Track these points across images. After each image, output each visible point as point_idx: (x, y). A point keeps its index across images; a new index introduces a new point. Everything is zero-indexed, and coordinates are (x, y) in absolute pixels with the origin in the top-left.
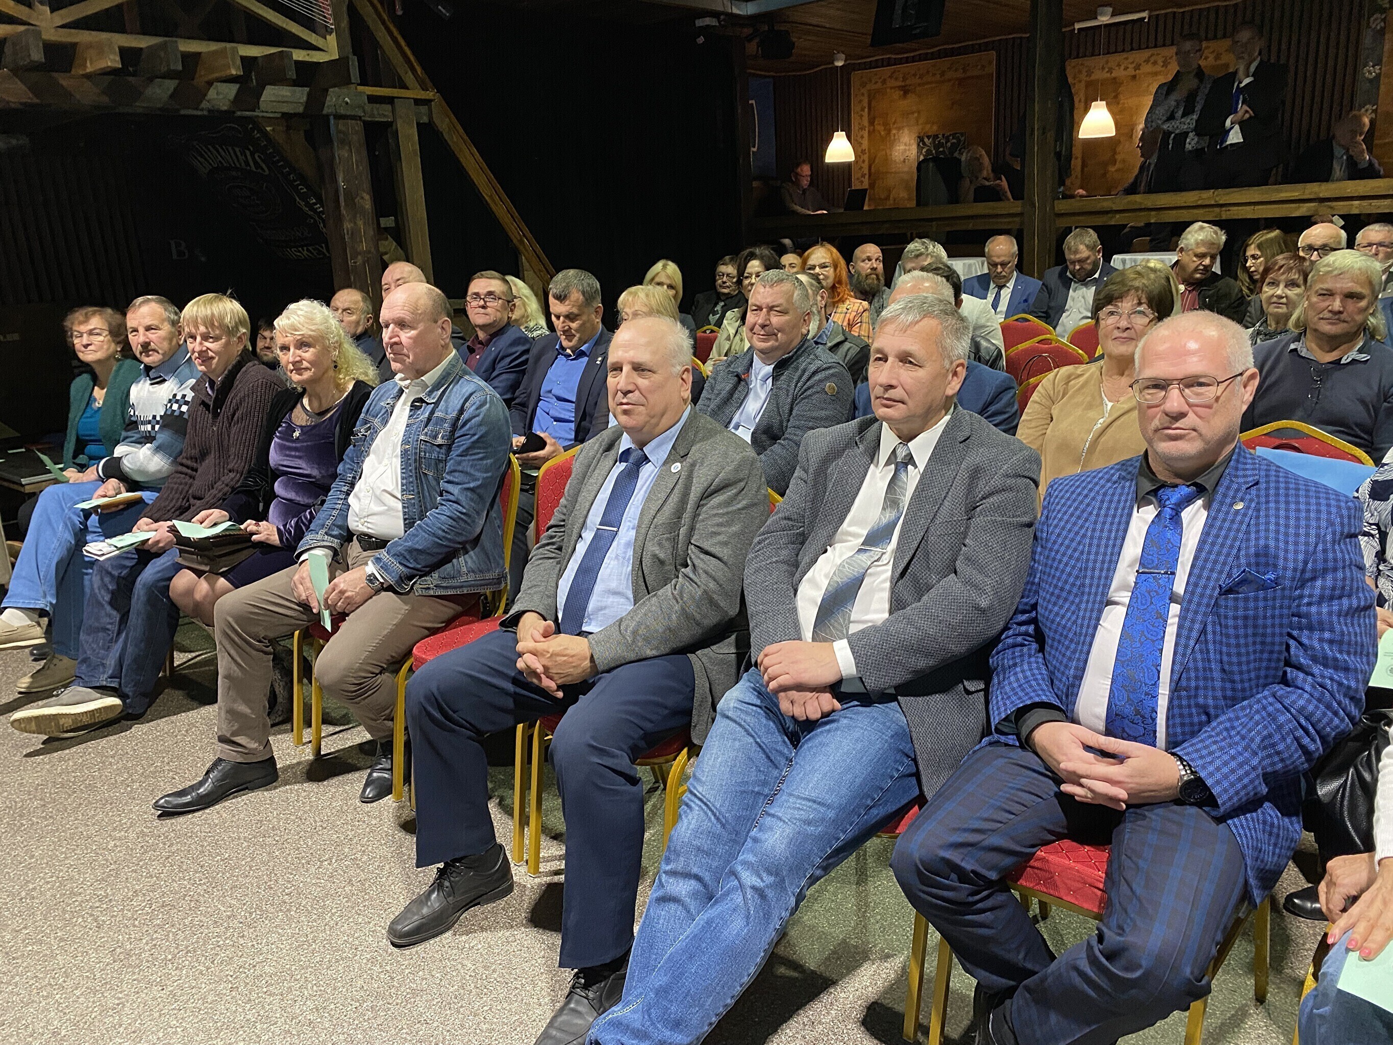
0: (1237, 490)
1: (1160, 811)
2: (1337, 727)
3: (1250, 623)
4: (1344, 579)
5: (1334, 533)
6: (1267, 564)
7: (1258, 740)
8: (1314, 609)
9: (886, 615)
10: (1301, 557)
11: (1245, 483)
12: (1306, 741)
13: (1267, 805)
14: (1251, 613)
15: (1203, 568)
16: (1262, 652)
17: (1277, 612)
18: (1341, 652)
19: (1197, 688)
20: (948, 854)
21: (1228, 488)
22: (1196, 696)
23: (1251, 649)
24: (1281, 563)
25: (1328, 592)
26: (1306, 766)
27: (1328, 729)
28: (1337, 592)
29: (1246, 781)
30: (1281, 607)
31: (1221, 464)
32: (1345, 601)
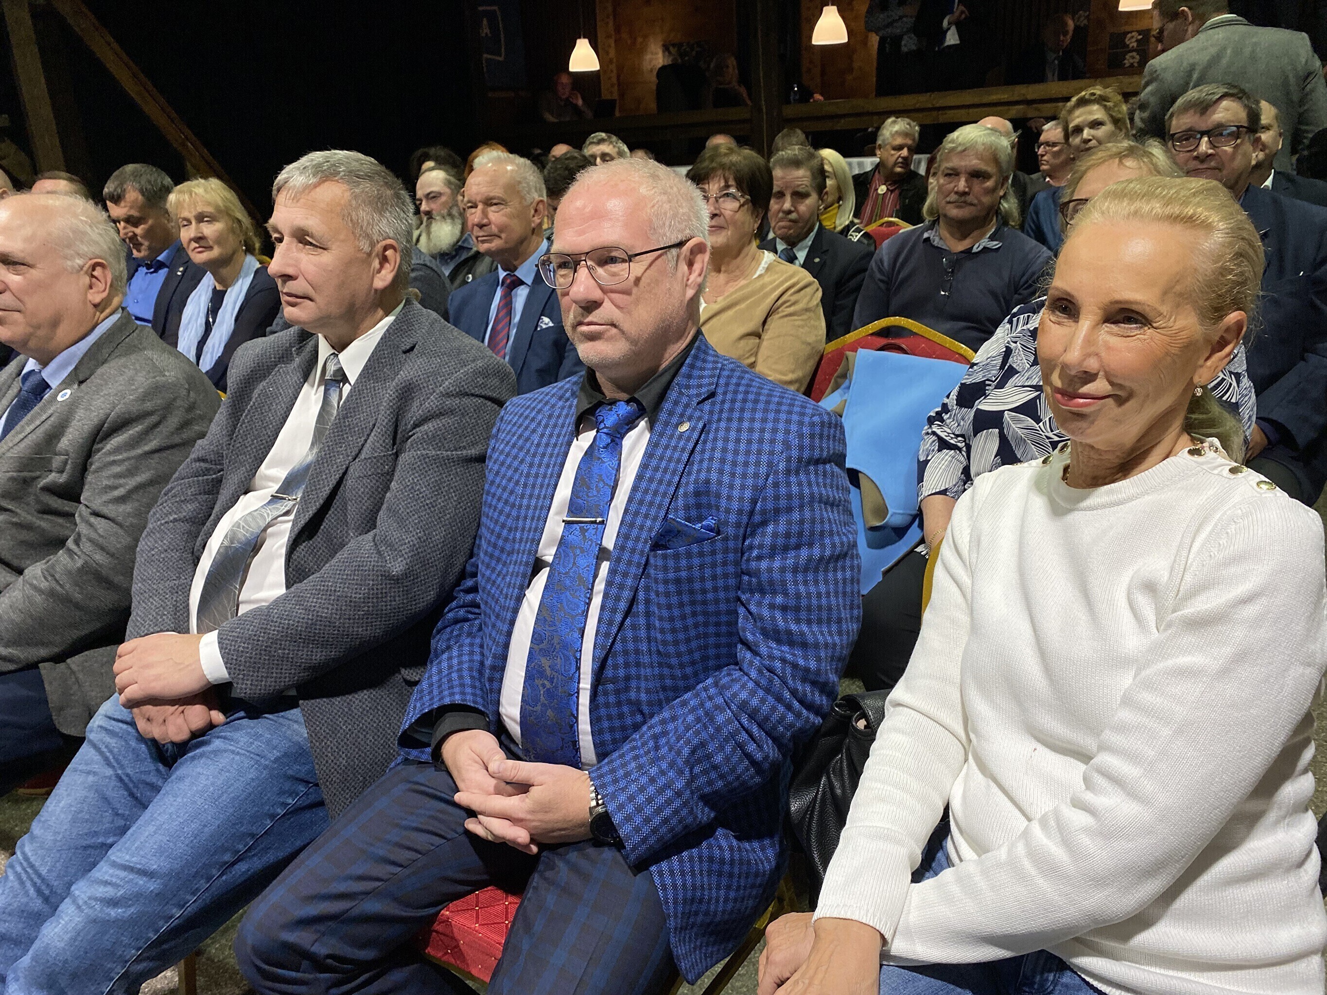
0: (687, 406)
1: (573, 856)
2: (791, 725)
3: (685, 587)
4: (802, 522)
5: (789, 460)
6: (709, 506)
7: (686, 751)
8: (764, 565)
9: (283, 591)
10: (748, 494)
11: (698, 395)
12: (751, 747)
13: (720, 832)
14: (684, 574)
15: (637, 514)
16: (706, 624)
17: (719, 570)
18: (798, 621)
19: (627, 678)
20: (291, 937)
21: (676, 403)
22: (627, 689)
23: (690, 621)
24: (723, 503)
25: (780, 541)
26: (757, 779)
27: (781, 729)
28: (793, 541)
29: (667, 812)
30: (725, 564)
31: (666, 370)
32: (804, 553)
